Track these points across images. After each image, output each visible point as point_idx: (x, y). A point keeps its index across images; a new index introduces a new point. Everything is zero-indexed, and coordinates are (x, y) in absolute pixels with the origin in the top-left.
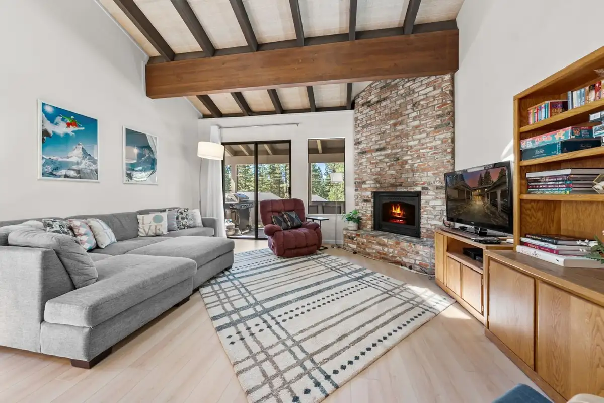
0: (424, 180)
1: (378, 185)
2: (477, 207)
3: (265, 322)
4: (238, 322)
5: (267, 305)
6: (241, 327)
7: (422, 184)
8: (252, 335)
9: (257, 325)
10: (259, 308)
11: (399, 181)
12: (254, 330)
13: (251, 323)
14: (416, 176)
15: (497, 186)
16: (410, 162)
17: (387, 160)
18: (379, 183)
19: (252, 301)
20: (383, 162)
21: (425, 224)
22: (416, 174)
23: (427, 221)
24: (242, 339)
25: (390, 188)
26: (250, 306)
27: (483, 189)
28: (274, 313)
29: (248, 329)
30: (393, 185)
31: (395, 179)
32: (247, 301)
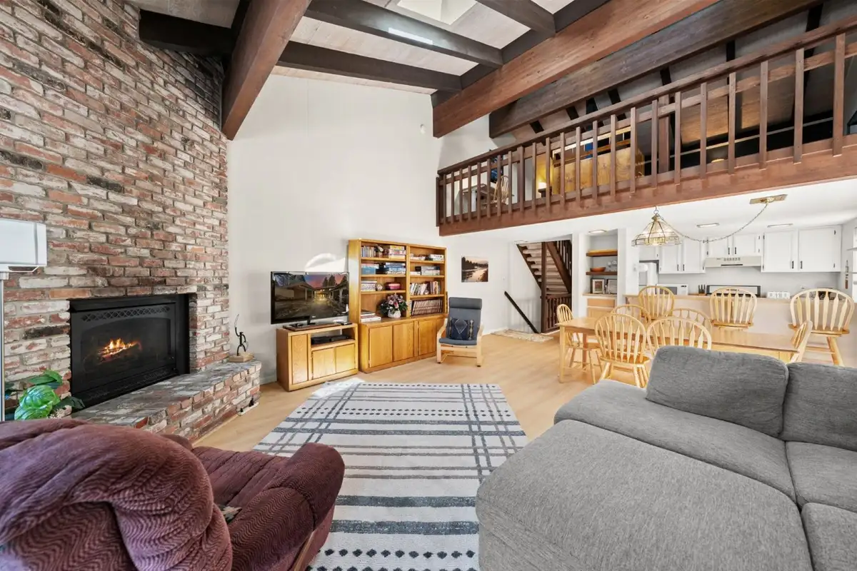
0: (201, 273)
1: (100, 281)
2: (319, 303)
3: (476, 415)
4: (499, 423)
5: (466, 428)
6: (498, 419)
7: (198, 282)
8: (491, 411)
9: (484, 415)
10: (475, 428)
11: (161, 273)
12: (488, 414)
13: (488, 418)
14: (191, 266)
15: (339, 287)
16: (179, 239)
17: (129, 220)
18: (104, 276)
19: (478, 438)
20: (117, 222)
21: (202, 344)
22: (189, 264)
23: (205, 338)
24: (499, 411)
25: (138, 288)
26: (482, 434)
27: (327, 289)
28: (464, 418)
29: (492, 415)
30: (143, 282)
31: (150, 268)
32: (483, 440)
